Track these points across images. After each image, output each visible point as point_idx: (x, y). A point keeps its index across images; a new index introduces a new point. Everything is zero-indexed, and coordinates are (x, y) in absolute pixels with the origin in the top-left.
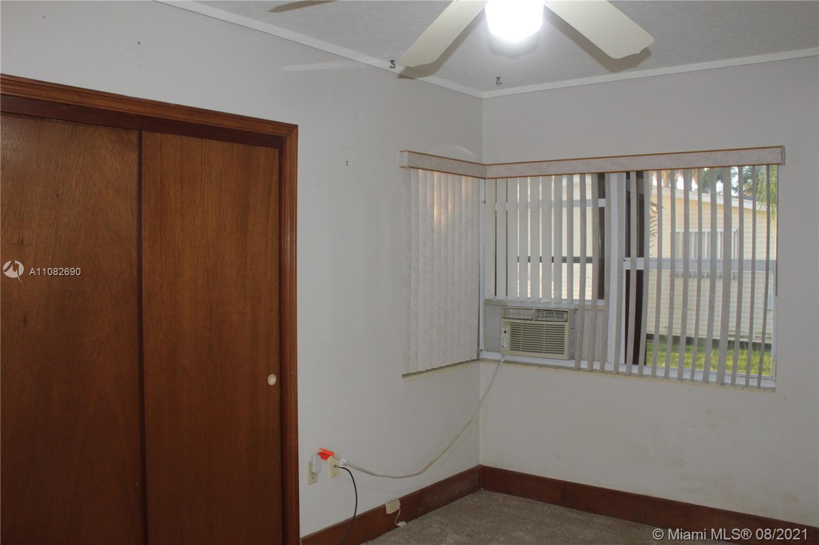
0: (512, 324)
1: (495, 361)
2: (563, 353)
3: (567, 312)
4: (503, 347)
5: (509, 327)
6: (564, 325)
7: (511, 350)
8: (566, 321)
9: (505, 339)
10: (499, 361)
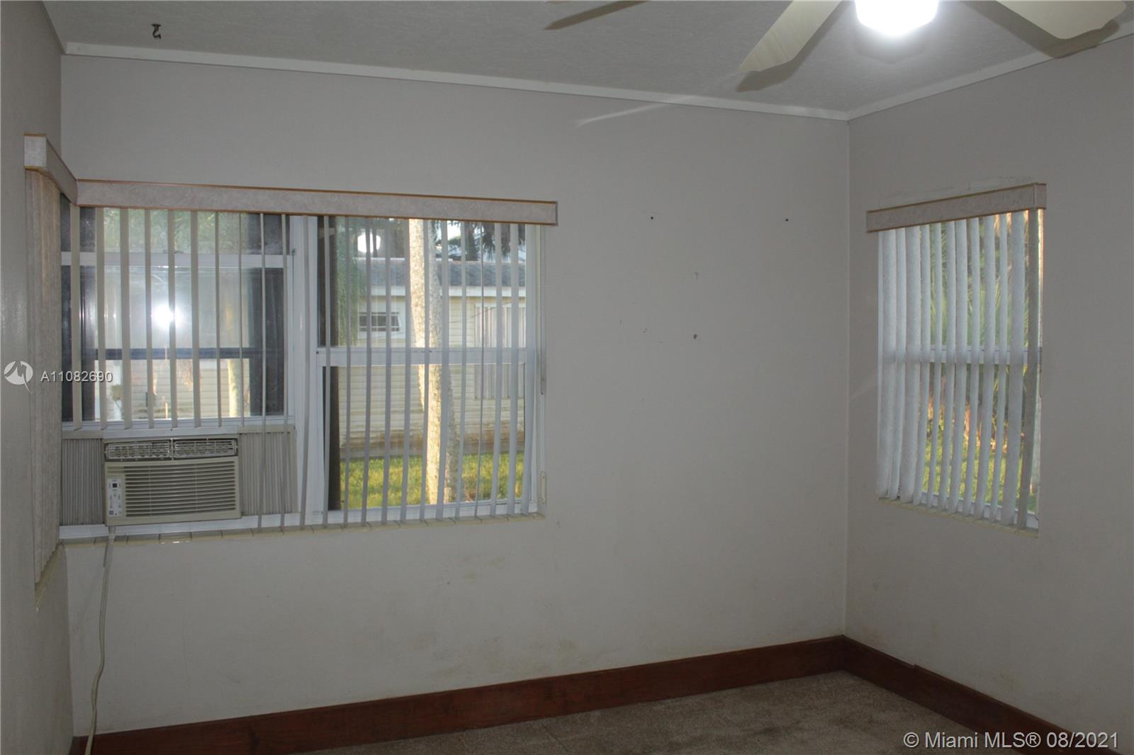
0: (127, 471)
1: (95, 541)
2: (234, 509)
3: (235, 439)
4: (111, 513)
5: (123, 475)
6: (232, 462)
7: (128, 515)
8: (236, 455)
9: (115, 499)
10: (106, 539)
